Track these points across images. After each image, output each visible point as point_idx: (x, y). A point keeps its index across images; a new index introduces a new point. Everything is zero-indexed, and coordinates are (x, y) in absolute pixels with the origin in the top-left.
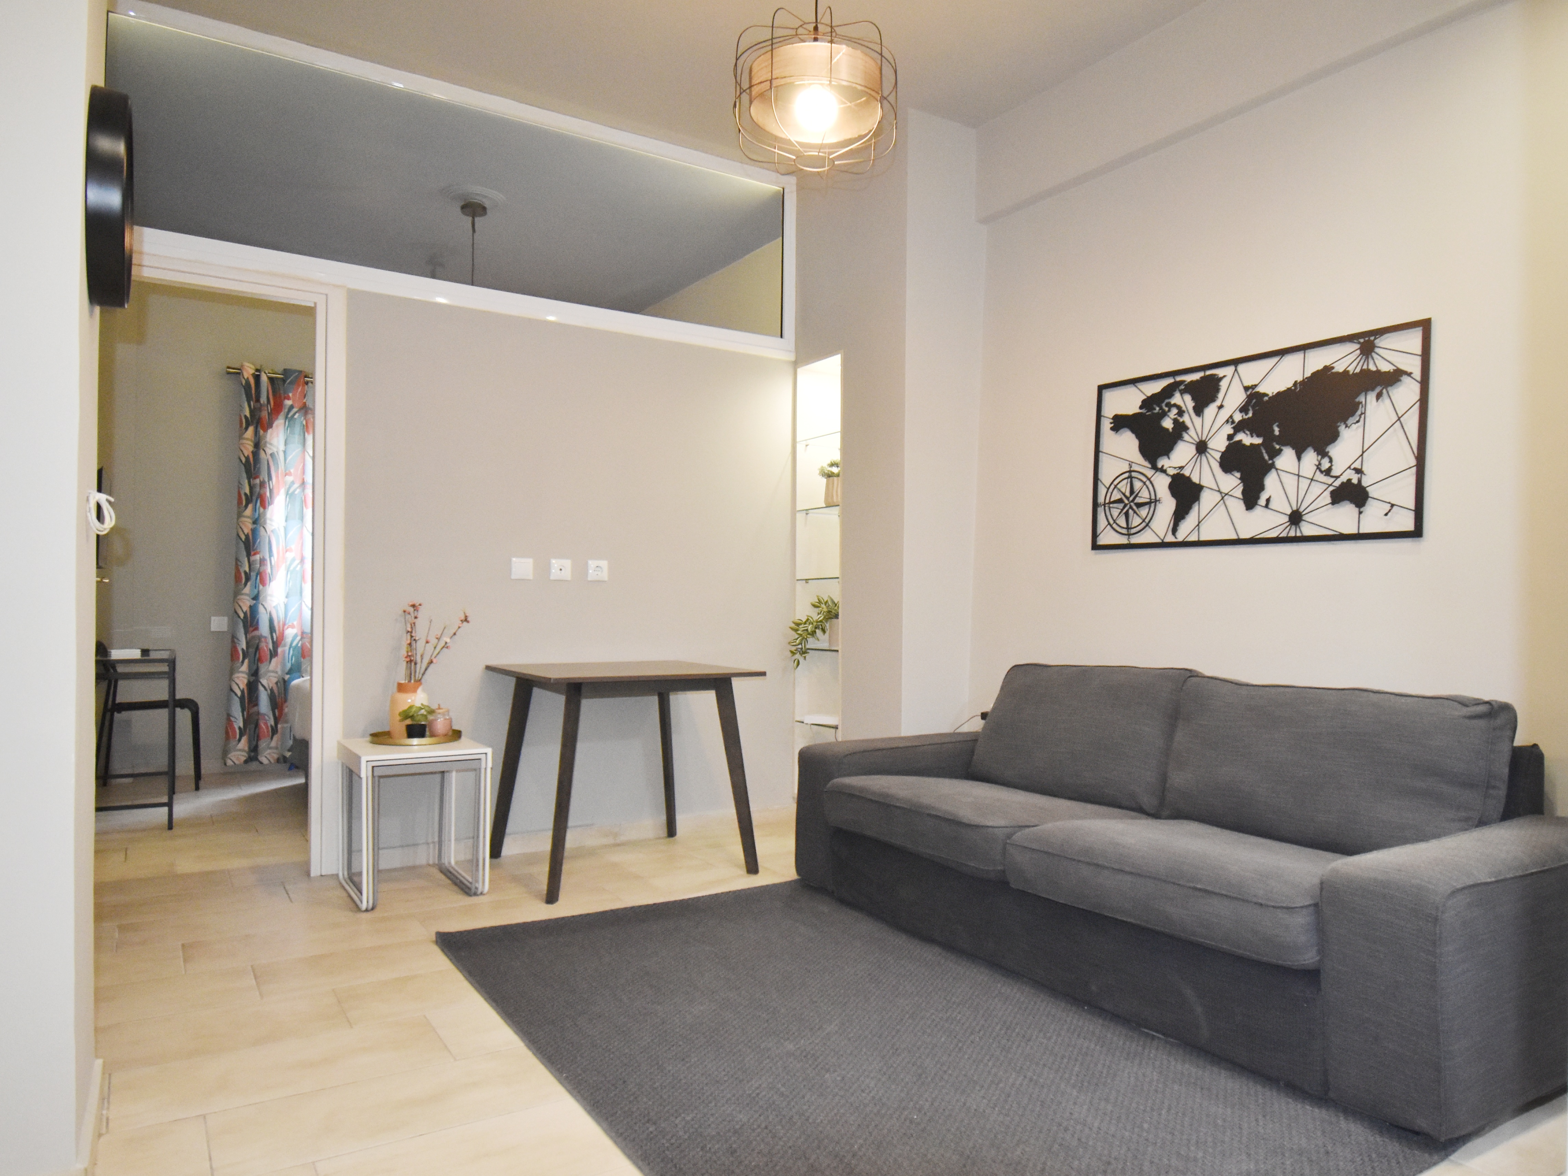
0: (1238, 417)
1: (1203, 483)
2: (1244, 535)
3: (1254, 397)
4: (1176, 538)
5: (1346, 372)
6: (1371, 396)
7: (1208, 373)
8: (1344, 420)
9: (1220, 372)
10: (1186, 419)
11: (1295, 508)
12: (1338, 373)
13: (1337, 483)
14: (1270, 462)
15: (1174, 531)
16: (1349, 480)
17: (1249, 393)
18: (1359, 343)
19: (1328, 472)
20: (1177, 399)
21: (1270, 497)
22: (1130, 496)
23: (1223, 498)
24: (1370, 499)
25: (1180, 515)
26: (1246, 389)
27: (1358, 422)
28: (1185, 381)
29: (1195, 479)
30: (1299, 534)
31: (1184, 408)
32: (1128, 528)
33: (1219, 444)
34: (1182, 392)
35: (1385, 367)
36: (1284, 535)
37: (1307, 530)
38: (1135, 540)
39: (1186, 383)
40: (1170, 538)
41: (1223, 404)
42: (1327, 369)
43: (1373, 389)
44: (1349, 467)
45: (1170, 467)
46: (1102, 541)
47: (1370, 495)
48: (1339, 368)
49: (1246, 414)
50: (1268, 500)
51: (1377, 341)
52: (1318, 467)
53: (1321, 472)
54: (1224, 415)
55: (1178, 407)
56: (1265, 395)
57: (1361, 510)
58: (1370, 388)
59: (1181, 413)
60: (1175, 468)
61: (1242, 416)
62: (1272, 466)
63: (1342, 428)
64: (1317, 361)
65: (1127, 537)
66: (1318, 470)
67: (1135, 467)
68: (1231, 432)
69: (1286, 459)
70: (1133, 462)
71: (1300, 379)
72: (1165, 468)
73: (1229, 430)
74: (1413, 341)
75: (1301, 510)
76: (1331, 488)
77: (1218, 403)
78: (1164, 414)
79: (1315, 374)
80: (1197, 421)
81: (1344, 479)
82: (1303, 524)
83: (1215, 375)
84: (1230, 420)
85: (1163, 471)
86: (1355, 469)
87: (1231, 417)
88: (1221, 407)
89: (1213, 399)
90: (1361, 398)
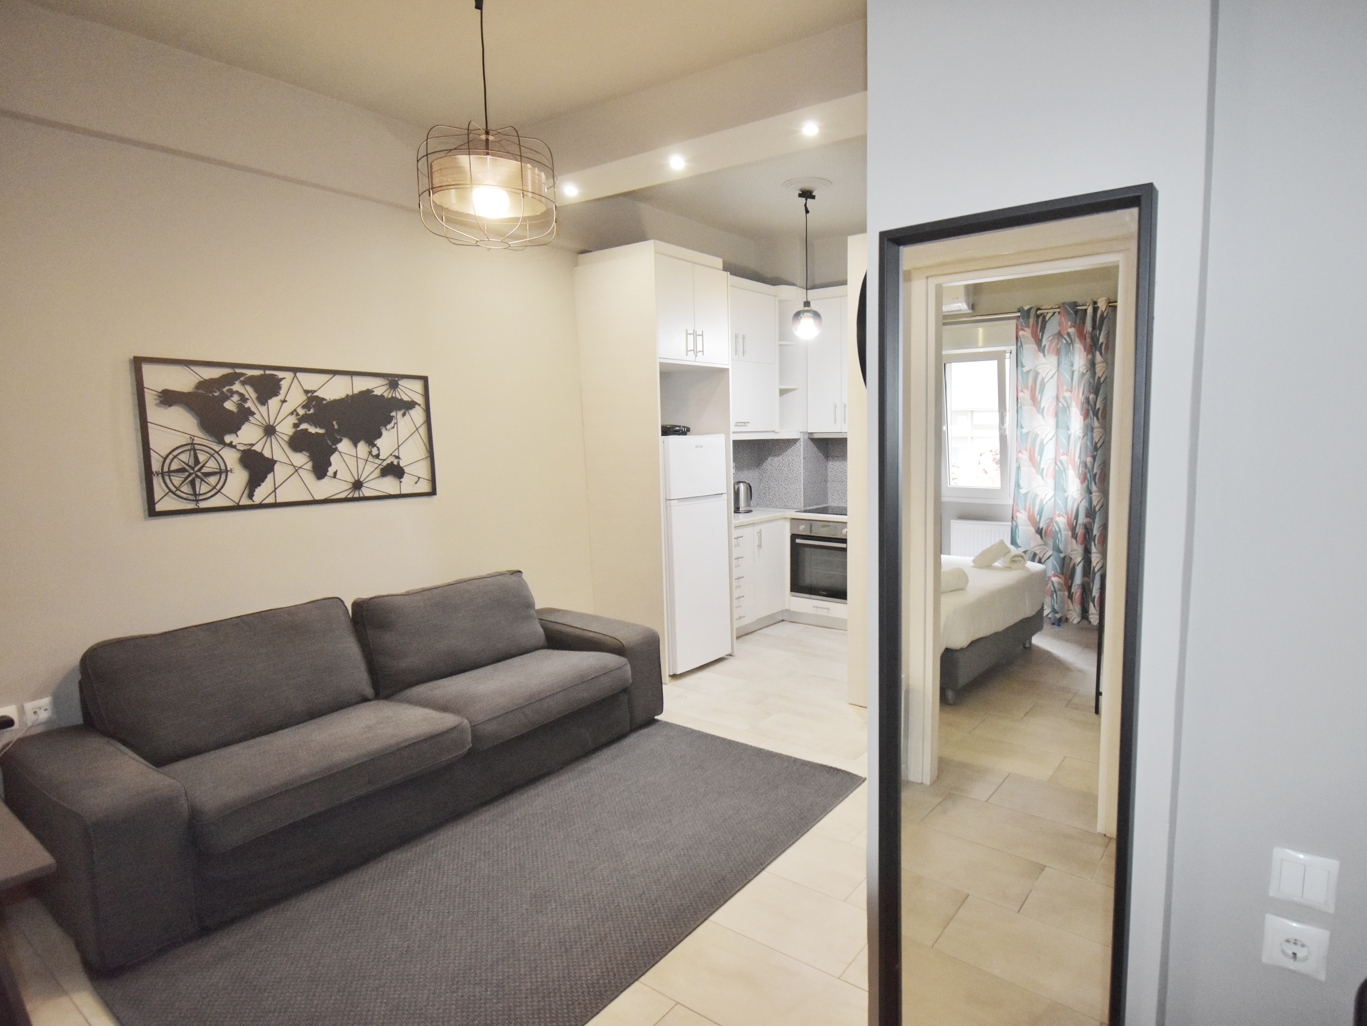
0: (301, 412)
1: (275, 458)
2: (317, 497)
3: (312, 400)
4: (253, 501)
5: (382, 396)
6: (400, 413)
7: (268, 372)
8: (385, 426)
9: (280, 374)
10: (249, 404)
11: (356, 479)
12: (377, 396)
13: (385, 464)
14: (334, 447)
15: (251, 496)
16: (392, 463)
17: (309, 395)
18: (388, 380)
19: (377, 456)
20: (237, 387)
21: (337, 471)
22: (195, 467)
23: (297, 471)
24: (405, 474)
25: (254, 483)
26: (307, 392)
27: (393, 428)
28: (246, 374)
29: (267, 454)
30: (361, 495)
31: (247, 396)
32: (195, 494)
33: (286, 428)
34: (243, 383)
35: (406, 398)
36: (350, 496)
37: (366, 492)
38: (203, 505)
39: (248, 376)
40: (245, 501)
41: (286, 399)
42: (369, 392)
43: (400, 409)
44: (391, 455)
45: (239, 443)
46: (159, 507)
47: (406, 471)
48: (378, 392)
49: (309, 410)
50: (335, 473)
51: (400, 382)
52: (370, 453)
53: (373, 456)
54: (288, 408)
55: (241, 395)
56: (324, 399)
57: (401, 480)
58: (398, 408)
59: (243, 399)
60: (245, 445)
61: (306, 412)
62: (336, 449)
63: (383, 431)
64: (361, 385)
65: (195, 502)
66: (370, 456)
67: (197, 441)
68: (296, 422)
69: (345, 446)
70: (194, 436)
71: (350, 393)
72: (234, 444)
73: (293, 420)
74: (417, 386)
75: (361, 480)
76: (381, 467)
77: (281, 397)
78: (227, 398)
79: (362, 393)
80: (263, 409)
81: (388, 461)
82: (363, 489)
83: (276, 375)
84: (294, 412)
85: (231, 445)
86: (394, 456)
87: (295, 410)
88: (284, 401)
89: (276, 394)
90: (393, 414)
